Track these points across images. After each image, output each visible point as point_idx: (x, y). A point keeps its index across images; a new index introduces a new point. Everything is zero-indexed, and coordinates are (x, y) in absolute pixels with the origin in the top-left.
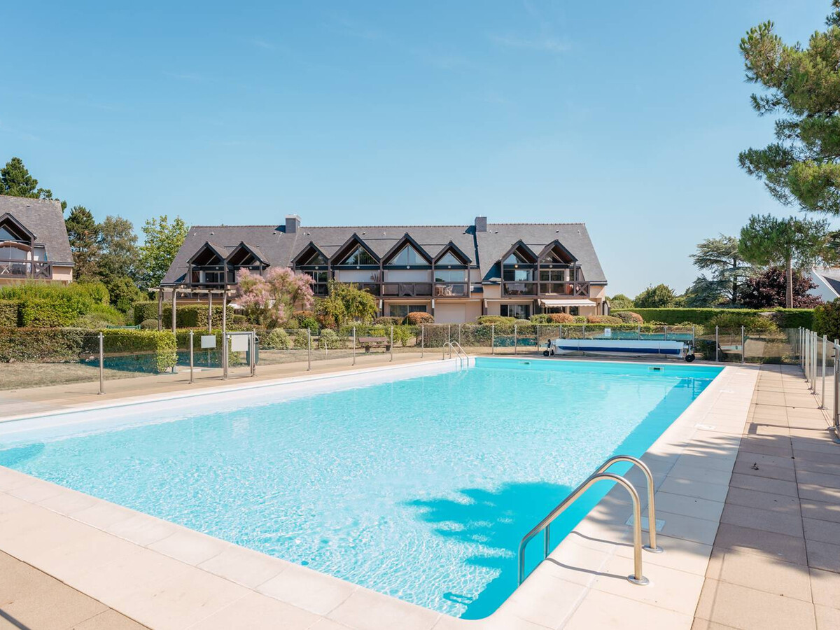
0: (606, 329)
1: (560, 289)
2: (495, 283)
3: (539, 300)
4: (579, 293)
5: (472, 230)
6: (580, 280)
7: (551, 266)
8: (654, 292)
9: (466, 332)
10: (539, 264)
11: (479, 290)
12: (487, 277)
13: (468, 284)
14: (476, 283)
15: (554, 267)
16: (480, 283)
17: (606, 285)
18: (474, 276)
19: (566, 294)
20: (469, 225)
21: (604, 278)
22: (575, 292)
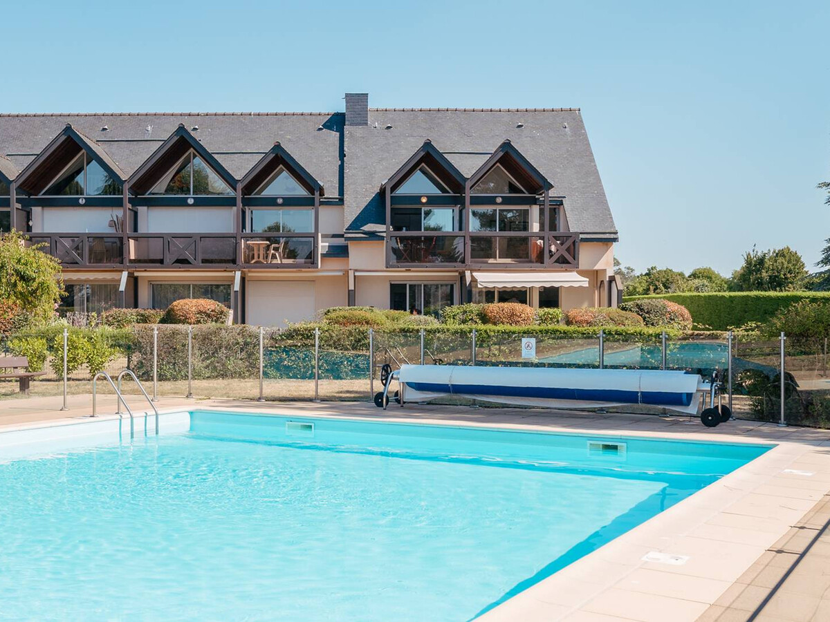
0: (524, 340)
1: (520, 251)
2: (373, 236)
3: (468, 274)
4: (555, 258)
5: (337, 122)
6: (562, 230)
7: (499, 200)
8: (761, 261)
9: (246, 344)
10: (468, 194)
11: (339, 252)
12: (356, 224)
13: (314, 236)
14: (334, 236)
15: (506, 201)
16: (342, 236)
17: (615, 240)
18: (331, 222)
19: (531, 262)
20: (332, 111)
21: (613, 225)
22: (546, 255)
